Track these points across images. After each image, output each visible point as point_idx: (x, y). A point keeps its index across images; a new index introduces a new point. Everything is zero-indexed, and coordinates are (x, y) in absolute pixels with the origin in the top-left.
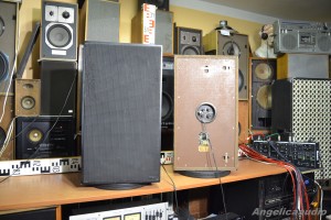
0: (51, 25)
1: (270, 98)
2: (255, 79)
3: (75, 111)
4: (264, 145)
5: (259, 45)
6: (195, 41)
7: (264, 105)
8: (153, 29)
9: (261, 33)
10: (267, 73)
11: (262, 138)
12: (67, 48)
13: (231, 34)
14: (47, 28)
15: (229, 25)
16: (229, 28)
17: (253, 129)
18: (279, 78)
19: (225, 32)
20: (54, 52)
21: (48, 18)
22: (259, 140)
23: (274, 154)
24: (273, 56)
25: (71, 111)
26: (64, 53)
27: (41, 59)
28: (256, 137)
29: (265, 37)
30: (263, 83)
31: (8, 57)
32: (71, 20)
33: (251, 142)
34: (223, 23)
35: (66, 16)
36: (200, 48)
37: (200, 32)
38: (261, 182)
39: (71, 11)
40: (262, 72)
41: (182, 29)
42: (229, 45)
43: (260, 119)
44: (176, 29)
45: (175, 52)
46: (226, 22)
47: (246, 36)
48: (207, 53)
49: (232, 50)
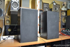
0: (13, 2)
1: (65, 20)
2: (62, 16)
4: (65, 32)
5: (62, 7)
6: (47, 6)
7: (64, 22)
8: (39, 3)
9: (63, 4)
10: (65, 14)
11: (64, 30)
13: (56, 4)
14: (12, 3)
15: (55, 2)
16: (55, 3)
17: (61, 28)
18: (68, 15)
19: (55, 4)
20: (14, 9)
22: (64, 31)
23: (68, 34)
24: (66, 10)
26: (16, 9)
27: (11, 11)
28: (63, 30)
29: (64, 5)
30: (63, 16)
31: (3, 10)
32: (18, 1)
33: (62, 31)
34: (54, 2)
36: (48, 8)
37: (48, 4)
38: (66, 41)
40: (63, 14)
41: (44, 3)
45: (43, 9)
46: (54, 1)
47: (60, 5)
48: (50, 9)
49: (56, 8)
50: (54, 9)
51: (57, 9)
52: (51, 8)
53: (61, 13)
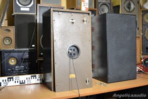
2: (144, 23)
3: (36, 46)
12: (30, 6)
17: (143, 54)
20: (22, 9)
25: (33, 46)
26: (28, 9)
27: (15, 13)
33: (144, 61)
36: (110, 4)
42: (128, 2)
43: (147, 48)
45: (95, 7)
48: (114, 7)
49: (129, 4)
50: (125, 6)
51: (132, 6)
52: (117, 4)
53: (143, 16)
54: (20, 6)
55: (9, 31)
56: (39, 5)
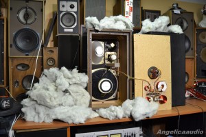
0: (63, 13)
2: (199, 43)
3: (79, 66)
5: (201, 19)
12: (73, 27)
13: (181, 12)
14: (61, 15)
15: (179, 6)
16: (179, 8)
17: (197, 77)
19: (177, 11)
20: (66, 30)
21: (61, 9)
22: (203, 86)
26: (71, 30)
27: (58, 34)
28: (200, 83)
30: (204, 45)
31: (39, 34)
32: (75, 9)
34: (175, 5)
35: (72, 7)
37: (159, 12)
39: (75, 4)
40: (204, 37)
41: (147, 11)
42: (180, 20)
43: (203, 71)
44: (143, 11)
46: (177, 4)
47: (192, 13)
49: (182, 23)
51: (185, 24)
54: (64, 27)
55: (52, 52)
56: (82, 26)
